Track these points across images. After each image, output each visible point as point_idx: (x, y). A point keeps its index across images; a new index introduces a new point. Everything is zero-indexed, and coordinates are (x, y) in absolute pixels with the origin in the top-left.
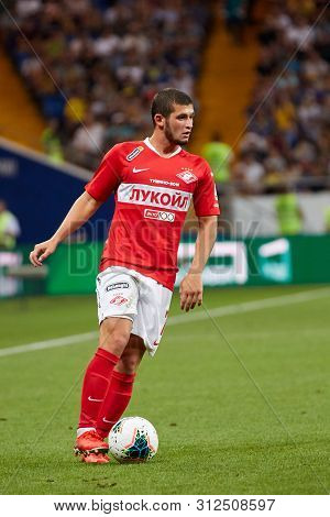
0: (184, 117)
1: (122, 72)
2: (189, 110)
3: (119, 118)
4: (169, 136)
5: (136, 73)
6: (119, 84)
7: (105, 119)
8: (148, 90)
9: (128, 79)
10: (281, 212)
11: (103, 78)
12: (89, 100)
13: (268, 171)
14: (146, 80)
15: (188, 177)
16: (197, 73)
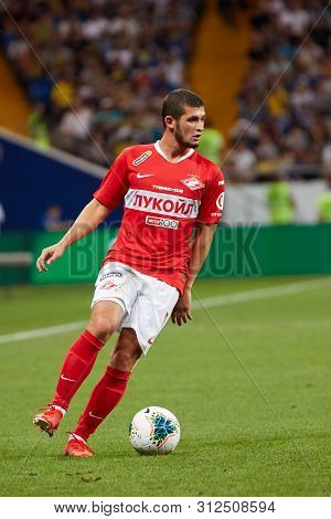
0: (195, 119)
1: (111, 55)
2: (200, 112)
3: (107, 102)
4: (179, 139)
5: (125, 57)
6: (108, 68)
7: (93, 103)
8: (137, 74)
9: (117, 62)
10: (273, 201)
11: (91, 61)
12: (77, 84)
13: (260, 159)
14: (135, 64)
15: (193, 183)
16: (188, 58)
